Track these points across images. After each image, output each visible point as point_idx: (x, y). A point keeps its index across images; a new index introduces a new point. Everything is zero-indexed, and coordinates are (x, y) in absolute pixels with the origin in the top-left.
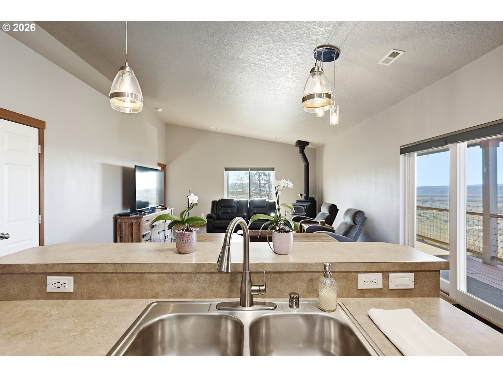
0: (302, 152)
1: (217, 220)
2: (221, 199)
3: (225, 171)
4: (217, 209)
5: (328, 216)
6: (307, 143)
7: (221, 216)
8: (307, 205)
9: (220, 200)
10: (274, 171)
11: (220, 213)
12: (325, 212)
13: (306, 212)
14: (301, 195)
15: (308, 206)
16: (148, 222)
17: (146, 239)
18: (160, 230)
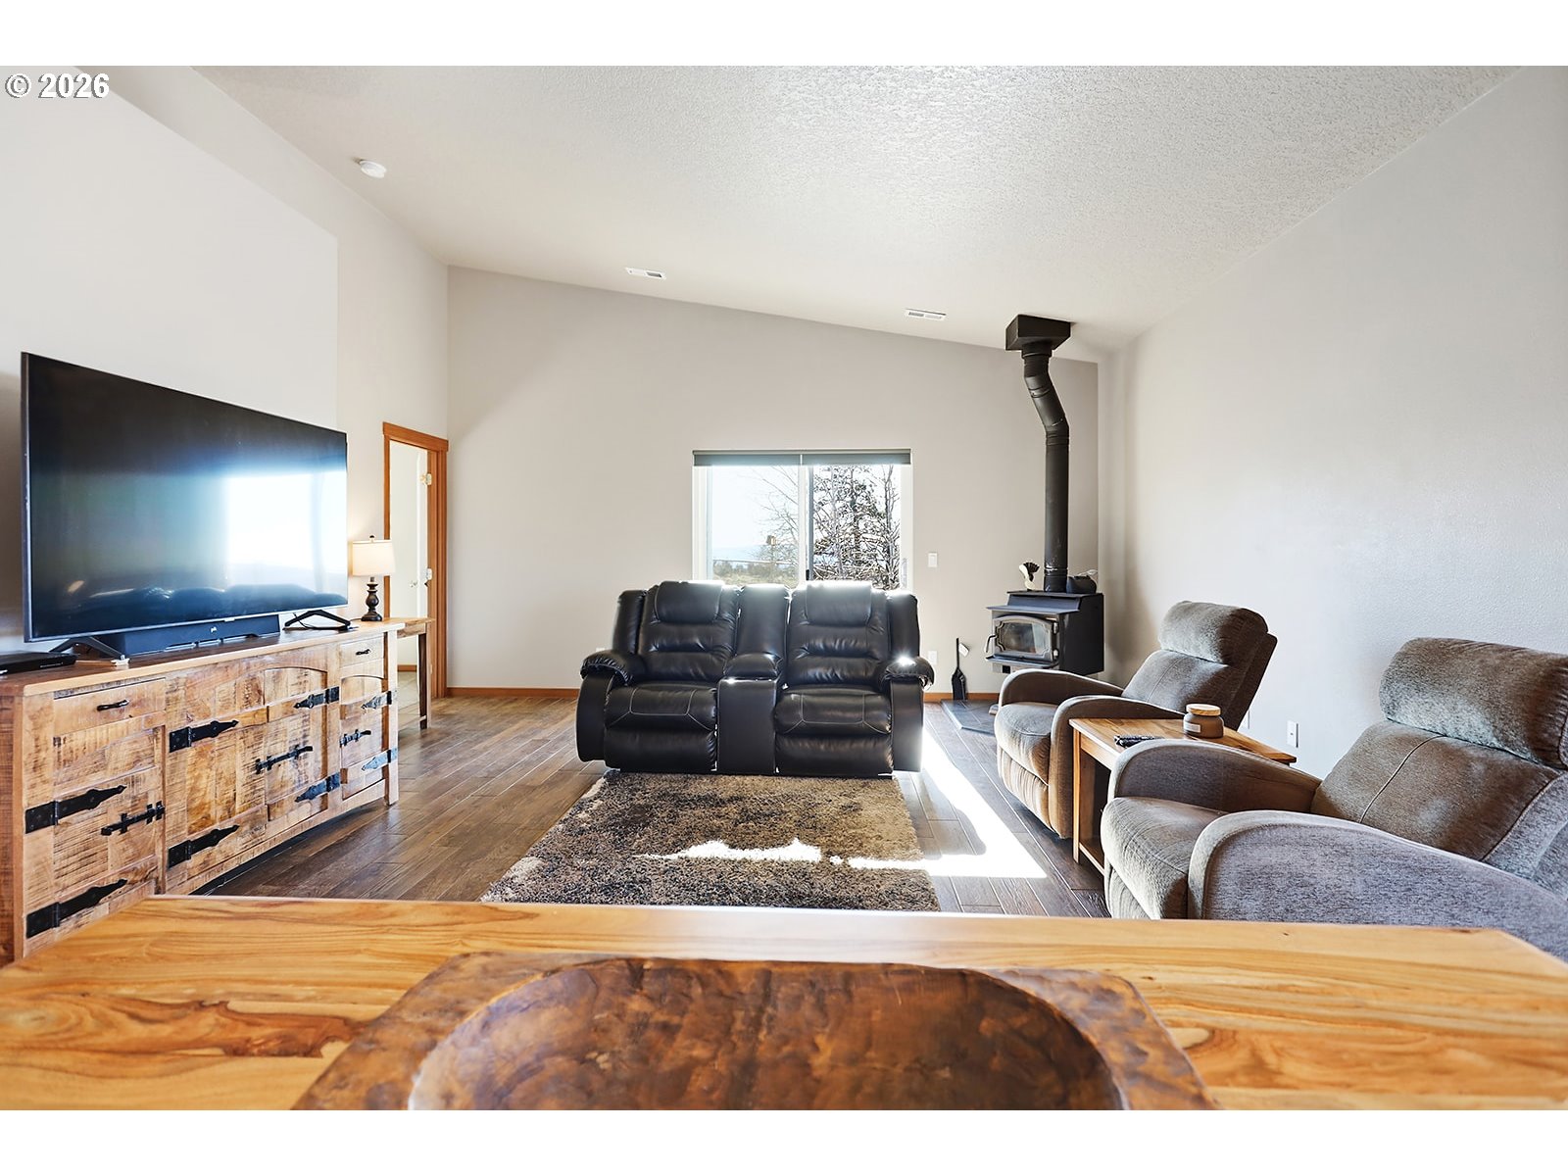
0: (1038, 368)
1: (633, 683)
2: (659, 585)
3: (695, 465)
4: (642, 629)
5: (1218, 677)
6: (1059, 330)
7: (657, 666)
8: (1062, 615)
9: (656, 586)
10: (909, 463)
11: (654, 648)
12: (1192, 653)
13: (1058, 647)
14: (1032, 568)
15: (1067, 616)
16: (126, 715)
17: (103, 822)
18: (267, 748)
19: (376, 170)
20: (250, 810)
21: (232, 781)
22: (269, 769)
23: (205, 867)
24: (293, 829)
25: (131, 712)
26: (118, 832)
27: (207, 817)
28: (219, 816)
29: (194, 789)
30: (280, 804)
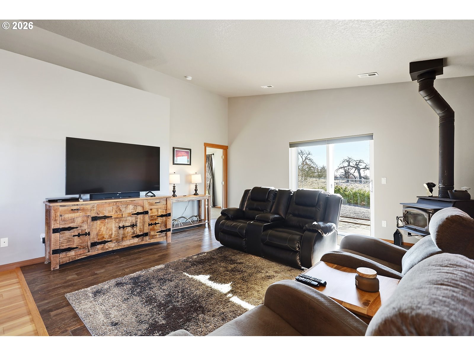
0: (427, 86)
14: (431, 186)
16: (79, 212)
17: (73, 234)
18: (123, 224)
19: (189, 78)
20: (117, 237)
21: (111, 230)
22: (123, 228)
23: (102, 249)
24: (131, 244)
25: (81, 211)
26: (77, 237)
27: (104, 237)
28: (107, 237)
29: (99, 230)
30: (126, 237)
